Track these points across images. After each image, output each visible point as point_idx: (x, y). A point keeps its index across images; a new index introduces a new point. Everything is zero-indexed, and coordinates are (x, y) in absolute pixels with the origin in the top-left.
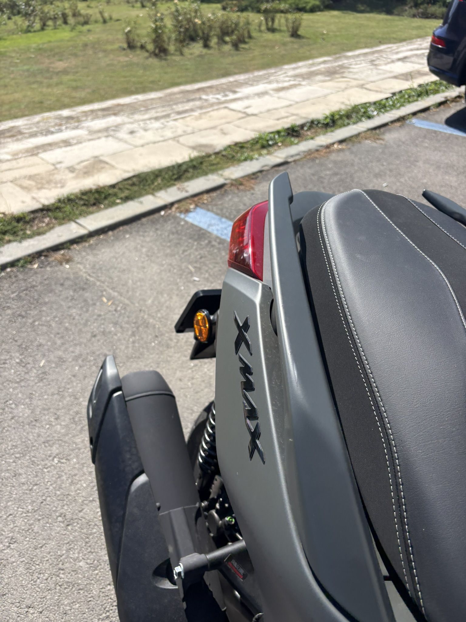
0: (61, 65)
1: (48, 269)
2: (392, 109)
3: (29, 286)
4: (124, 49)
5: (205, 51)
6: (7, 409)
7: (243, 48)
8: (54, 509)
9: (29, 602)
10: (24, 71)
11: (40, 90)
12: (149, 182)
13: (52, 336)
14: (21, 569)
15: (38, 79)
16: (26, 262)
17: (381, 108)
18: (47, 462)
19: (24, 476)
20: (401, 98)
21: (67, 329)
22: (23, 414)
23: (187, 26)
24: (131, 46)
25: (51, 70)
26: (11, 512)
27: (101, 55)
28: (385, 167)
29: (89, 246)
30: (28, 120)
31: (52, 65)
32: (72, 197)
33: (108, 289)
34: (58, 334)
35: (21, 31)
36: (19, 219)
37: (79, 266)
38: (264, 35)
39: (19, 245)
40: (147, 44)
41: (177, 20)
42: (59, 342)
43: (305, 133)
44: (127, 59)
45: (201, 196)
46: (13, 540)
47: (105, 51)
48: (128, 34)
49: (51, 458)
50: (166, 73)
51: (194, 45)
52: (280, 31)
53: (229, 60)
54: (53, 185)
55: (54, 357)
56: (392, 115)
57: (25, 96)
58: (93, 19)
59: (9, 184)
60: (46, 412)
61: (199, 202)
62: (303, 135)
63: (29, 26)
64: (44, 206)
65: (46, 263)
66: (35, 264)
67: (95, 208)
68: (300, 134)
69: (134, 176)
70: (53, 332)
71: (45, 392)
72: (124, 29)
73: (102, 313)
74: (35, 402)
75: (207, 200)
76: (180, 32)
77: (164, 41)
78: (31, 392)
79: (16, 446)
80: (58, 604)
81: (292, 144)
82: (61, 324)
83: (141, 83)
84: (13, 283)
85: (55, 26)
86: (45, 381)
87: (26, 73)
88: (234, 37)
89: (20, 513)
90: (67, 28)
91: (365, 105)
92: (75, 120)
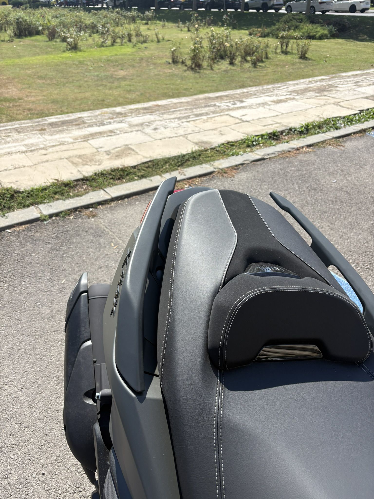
0: (122, 73)
1: (80, 220)
2: (357, 123)
3: (65, 230)
4: (169, 63)
5: (230, 67)
6: (36, 307)
7: (260, 66)
8: (53, 372)
9: (26, 424)
10: (94, 76)
11: (104, 91)
12: (160, 166)
13: (73, 265)
14: (26, 405)
15: (104, 83)
16: (66, 214)
17: (348, 122)
18: (54, 343)
19: (39, 350)
20: (367, 114)
21: (84, 261)
22: (45, 312)
23: (219, 48)
24: (175, 61)
25: (114, 76)
26: (27, 370)
27: (152, 67)
28: (339, 167)
29: (110, 207)
30: (91, 113)
31: (116, 73)
32: (105, 172)
33: (116, 237)
34: (77, 264)
35: (97, 46)
36: (66, 185)
37: (100, 220)
38: (278, 56)
39: (64, 202)
40: (186, 60)
41: (212, 43)
42: (77, 269)
43: (284, 138)
44: (170, 71)
45: (195, 179)
46: (24, 387)
47: (155, 64)
48: (173, 52)
49: (57, 341)
50: (197, 83)
51: (222, 62)
52: (292, 53)
53: (246, 75)
54: (94, 163)
55: (72, 279)
56: (356, 128)
57: (92, 95)
58: (150, 39)
59: (65, 160)
60: (59, 313)
61: (192, 183)
62: (282, 138)
63: (103, 42)
64: (84, 177)
65: (79, 216)
66: (72, 216)
67: (119, 181)
68: (279, 137)
69: (150, 161)
70: (74, 262)
71: (62, 300)
72: (171, 48)
73: (109, 254)
74: (54, 306)
75: (198, 182)
76: (213, 52)
77: (200, 59)
78: (52, 299)
79: (37, 331)
80: (43, 428)
81: (271, 145)
82: (80, 257)
83: (177, 90)
84: (55, 227)
85: (122, 43)
86: (62, 293)
87: (96, 78)
88: (254, 57)
89: (32, 371)
90: (130, 45)
91: (336, 119)
92: (123, 115)
